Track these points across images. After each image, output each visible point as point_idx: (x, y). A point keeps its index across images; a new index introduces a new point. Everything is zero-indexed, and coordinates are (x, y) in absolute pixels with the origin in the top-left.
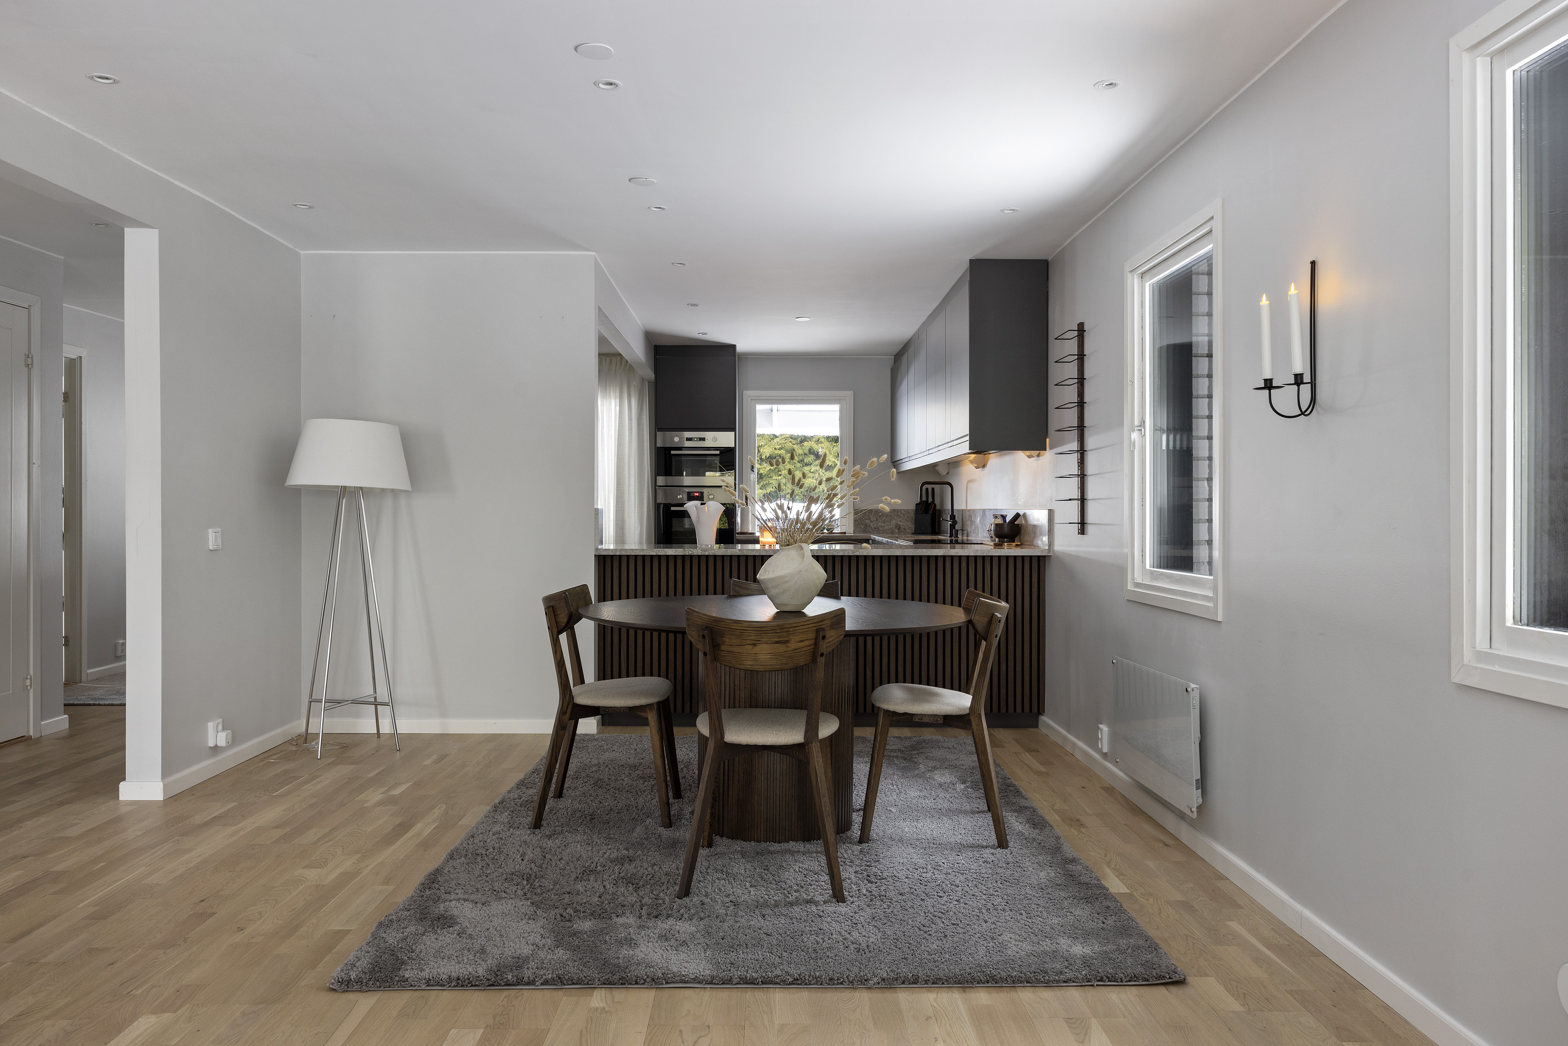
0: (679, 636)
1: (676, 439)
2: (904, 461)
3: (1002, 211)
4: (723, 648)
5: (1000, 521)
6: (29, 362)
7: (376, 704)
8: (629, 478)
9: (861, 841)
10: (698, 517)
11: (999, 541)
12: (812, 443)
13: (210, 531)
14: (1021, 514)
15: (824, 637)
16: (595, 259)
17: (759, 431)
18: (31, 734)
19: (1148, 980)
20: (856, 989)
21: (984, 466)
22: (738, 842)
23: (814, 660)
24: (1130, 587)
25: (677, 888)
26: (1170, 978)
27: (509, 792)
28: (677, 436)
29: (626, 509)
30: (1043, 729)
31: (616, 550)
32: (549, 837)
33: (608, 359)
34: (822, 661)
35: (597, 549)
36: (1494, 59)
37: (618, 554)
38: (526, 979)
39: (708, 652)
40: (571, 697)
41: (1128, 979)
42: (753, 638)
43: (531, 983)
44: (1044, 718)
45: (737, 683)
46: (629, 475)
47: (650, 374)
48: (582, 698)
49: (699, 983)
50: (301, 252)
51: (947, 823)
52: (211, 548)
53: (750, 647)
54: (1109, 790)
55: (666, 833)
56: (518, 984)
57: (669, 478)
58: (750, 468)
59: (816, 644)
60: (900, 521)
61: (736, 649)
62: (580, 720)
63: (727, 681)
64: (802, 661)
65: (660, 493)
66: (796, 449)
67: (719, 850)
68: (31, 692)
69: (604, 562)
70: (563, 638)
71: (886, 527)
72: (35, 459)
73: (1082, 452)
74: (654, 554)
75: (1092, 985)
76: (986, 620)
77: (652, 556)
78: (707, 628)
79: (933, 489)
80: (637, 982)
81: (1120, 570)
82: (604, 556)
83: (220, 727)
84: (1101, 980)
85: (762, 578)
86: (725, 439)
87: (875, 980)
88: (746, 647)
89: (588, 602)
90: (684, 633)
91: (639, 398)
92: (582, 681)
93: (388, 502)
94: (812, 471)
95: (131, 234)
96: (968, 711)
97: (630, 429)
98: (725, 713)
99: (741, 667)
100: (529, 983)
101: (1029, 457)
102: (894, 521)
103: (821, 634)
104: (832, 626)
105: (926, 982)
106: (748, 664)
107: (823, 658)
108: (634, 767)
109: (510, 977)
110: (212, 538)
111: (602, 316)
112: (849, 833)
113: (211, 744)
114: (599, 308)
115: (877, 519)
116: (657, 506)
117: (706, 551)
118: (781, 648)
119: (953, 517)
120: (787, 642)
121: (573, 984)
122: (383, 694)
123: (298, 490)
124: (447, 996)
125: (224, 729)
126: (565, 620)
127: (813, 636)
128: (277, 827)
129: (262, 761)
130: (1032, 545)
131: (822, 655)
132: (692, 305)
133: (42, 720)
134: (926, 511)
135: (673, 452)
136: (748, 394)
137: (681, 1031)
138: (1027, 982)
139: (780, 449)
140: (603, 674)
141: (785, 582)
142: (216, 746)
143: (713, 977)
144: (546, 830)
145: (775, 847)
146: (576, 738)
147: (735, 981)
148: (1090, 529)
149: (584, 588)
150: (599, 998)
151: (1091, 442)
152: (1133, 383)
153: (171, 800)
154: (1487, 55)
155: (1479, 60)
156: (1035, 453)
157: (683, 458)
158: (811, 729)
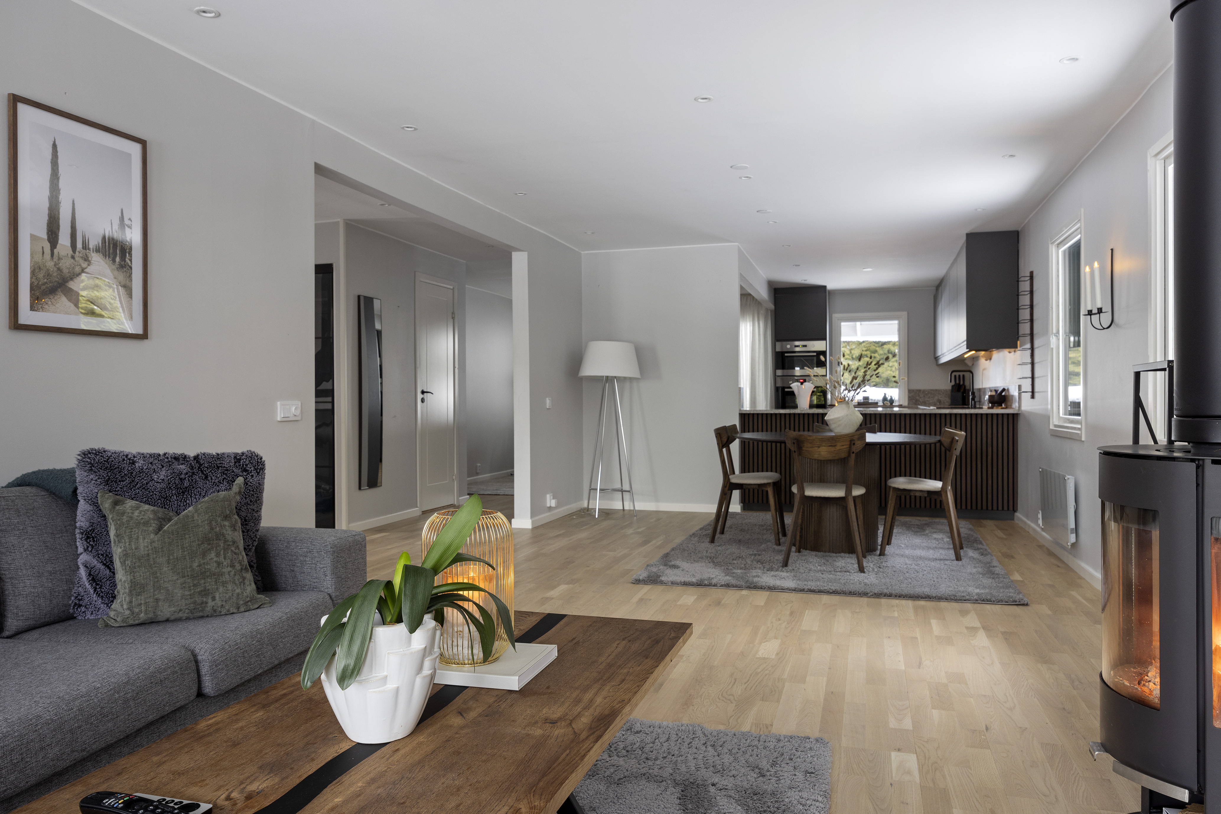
0: (783, 445)
1: (788, 346)
2: (941, 357)
3: (976, 210)
4: (804, 449)
5: (994, 393)
6: (453, 316)
7: (622, 491)
8: (759, 371)
9: (880, 555)
10: (799, 392)
11: (992, 406)
12: (890, 346)
13: (547, 399)
14: (1006, 388)
15: (854, 444)
16: (739, 247)
17: (843, 339)
18: (456, 503)
19: (1008, 602)
20: (862, 597)
21: (990, 359)
22: (815, 552)
23: (849, 455)
24: (1052, 427)
25: (781, 564)
26: (1019, 602)
27: (696, 531)
28: (789, 344)
29: (757, 391)
30: (1016, 521)
31: (751, 410)
32: (719, 546)
33: (745, 297)
34: (853, 456)
35: (740, 410)
36: (1166, 161)
37: (752, 412)
38: (713, 584)
39: (796, 451)
40: (729, 479)
41: (997, 601)
42: (818, 444)
43: (715, 585)
44: (1018, 514)
45: (814, 472)
46: (759, 370)
47: (772, 307)
48: (734, 479)
49: (789, 590)
50: (582, 252)
51: (931, 552)
52: (548, 407)
53: (817, 448)
54: (1041, 547)
55: (777, 548)
56: (710, 586)
57: (785, 371)
58: (837, 363)
59: (850, 447)
60: (941, 397)
61: (810, 449)
62: (734, 491)
63: (809, 470)
64: (843, 455)
65: (779, 379)
66: (878, 351)
67: (803, 554)
68: (455, 482)
69: (745, 417)
70: (724, 450)
71: (931, 401)
72: (457, 366)
73: (1032, 349)
74: (773, 412)
75: (979, 603)
76: (949, 440)
77: (771, 414)
78: (795, 439)
79: (964, 376)
80: (762, 588)
81: (1047, 418)
82: (744, 414)
83: (552, 498)
84: (983, 600)
85: (827, 419)
86: (818, 346)
87: (871, 594)
88: (815, 448)
89: (737, 432)
90: (785, 443)
91: (765, 321)
92: (734, 473)
93: (627, 385)
94: (890, 365)
95: (516, 256)
96: (940, 490)
97: (759, 341)
98: (805, 484)
99: (813, 458)
100: (714, 586)
101: (1010, 352)
102: (936, 398)
103: (853, 442)
104: (859, 439)
105: (896, 596)
106: (816, 456)
107: (854, 454)
108: (762, 526)
109: (706, 583)
110: (548, 402)
111: (742, 277)
112: (875, 553)
113: (548, 505)
114: (741, 274)
115: (924, 396)
116: (777, 389)
117: (803, 411)
118: (832, 449)
119: (973, 393)
120: (835, 446)
121: (733, 587)
122: (626, 487)
123: (582, 379)
124: (680, 588)
125: (553, 499)
126: (726, 440)
127: (848, 443)
128: (588, 539)
129: (569, 517)
130: (1011, 407)
131: (853, 453)
132: (796, 266)
133: (460, 497)
134: (959, 390)
135: (786, 355)
136: (836, 316)
137: (780, 602)
138: (946, 599)
139: (866, 351)
140: (743, 470)
141: (840, 421)
142: (550, 507)
143: (796, 588)
144: (716, 543)
145: (834, 555)
146: (729, 513)
147: (806, 590)
148: (1036, 395)
149: (735, 425)
150: (745, 592)
151: (1037, 343)
152: (1052, 308)
153: (534, 529)
154: (1162, 159)
155: (1158, 162)
156: (1013, 350)
157: (795, 358)
158: (849, 491)
